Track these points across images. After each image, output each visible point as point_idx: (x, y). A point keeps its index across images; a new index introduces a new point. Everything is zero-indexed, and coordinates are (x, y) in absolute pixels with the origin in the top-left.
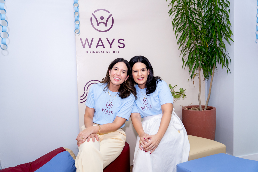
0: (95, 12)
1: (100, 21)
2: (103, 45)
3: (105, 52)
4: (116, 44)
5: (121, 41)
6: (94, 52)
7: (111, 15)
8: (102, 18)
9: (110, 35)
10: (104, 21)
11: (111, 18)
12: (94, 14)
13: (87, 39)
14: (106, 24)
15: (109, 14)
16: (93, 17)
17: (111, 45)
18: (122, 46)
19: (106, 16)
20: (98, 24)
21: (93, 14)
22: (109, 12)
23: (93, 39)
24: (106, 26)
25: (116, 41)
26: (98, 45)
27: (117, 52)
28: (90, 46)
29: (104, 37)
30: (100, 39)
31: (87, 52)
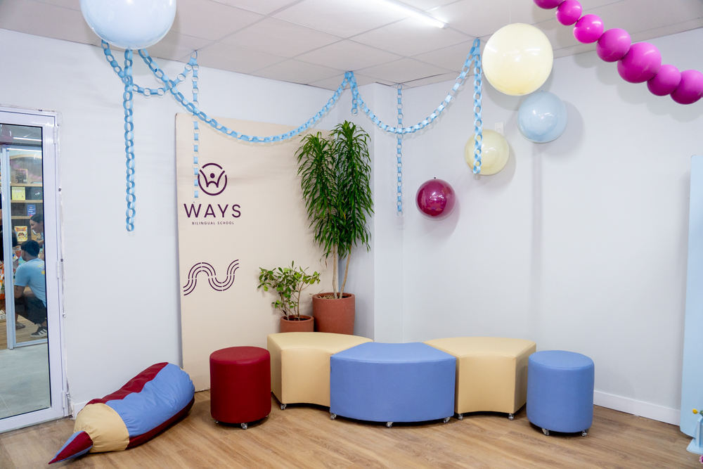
0: (203, 167)
1: (209, 179)
2: (213, 214)
3: (216, 223)
4: (229, 211)
5: (236, 208)
6: (202, 223)
7: (224, 172)
8: (212, 176)
9: (222, 200)
10: (215, 180)
11: (223, 176)
12: (203, 170)
13: (193, 206)
14: (217, 185)
15: (222, 171)
16: (201, 175)
17: (223, 213)
18: (237, 214)
19: (217, 172)
20: (208, 184)
21: (201, 171)
22: (221, 168)
23: (200, 205)
24: (217, 187)
25: (230, 208)
26: (207, 214)
27: (230, 223)
28: (197, 216)
29: (214, 201)
30: (210, 205)
31: (193, 223)
